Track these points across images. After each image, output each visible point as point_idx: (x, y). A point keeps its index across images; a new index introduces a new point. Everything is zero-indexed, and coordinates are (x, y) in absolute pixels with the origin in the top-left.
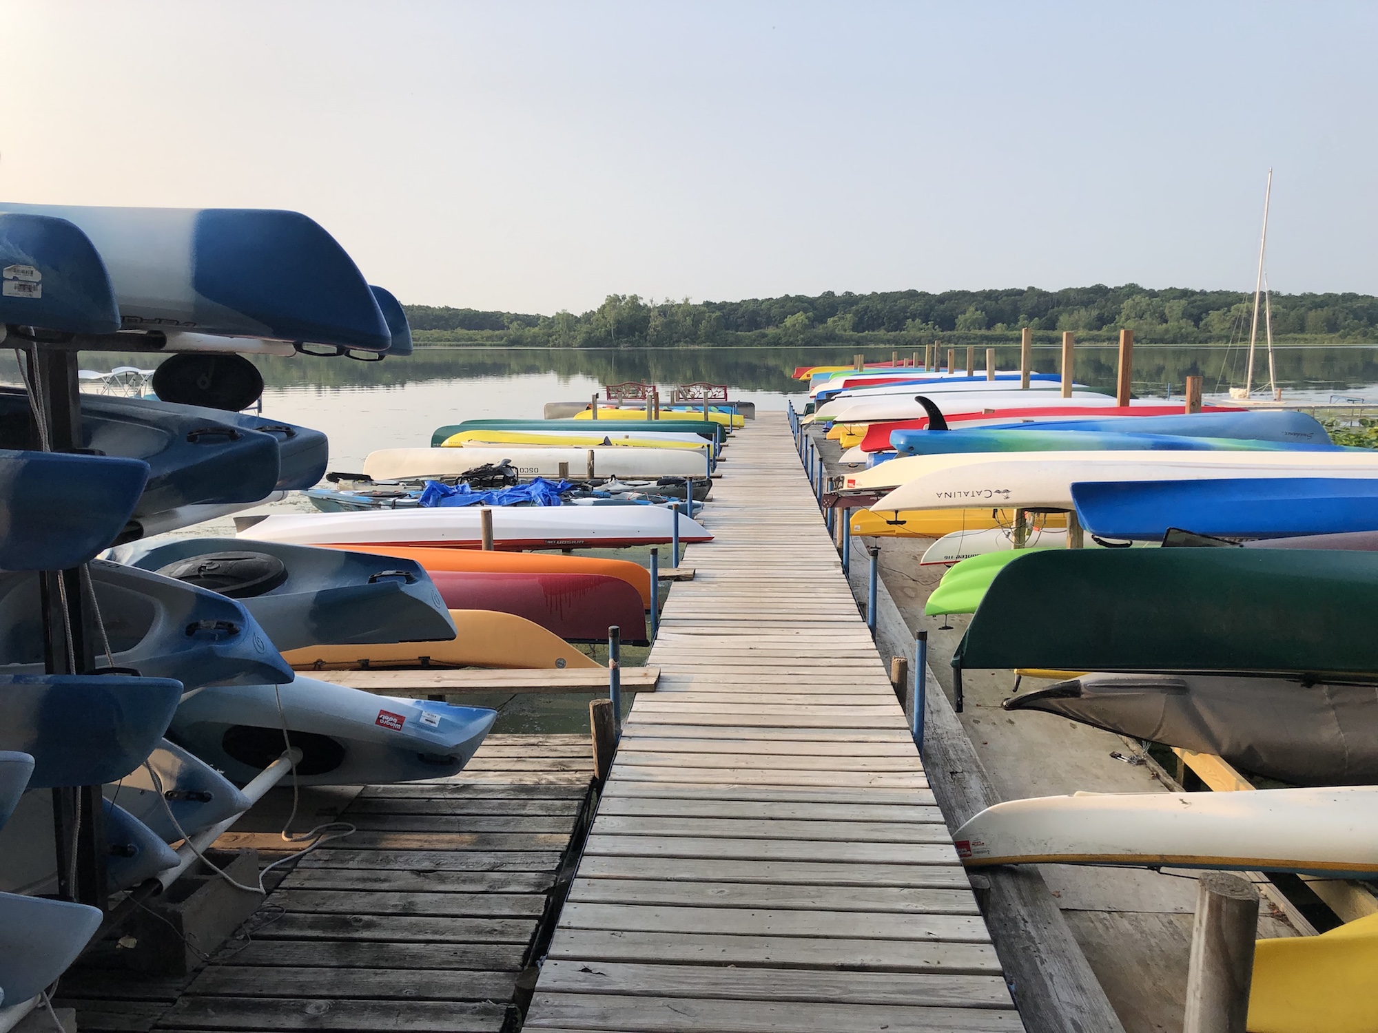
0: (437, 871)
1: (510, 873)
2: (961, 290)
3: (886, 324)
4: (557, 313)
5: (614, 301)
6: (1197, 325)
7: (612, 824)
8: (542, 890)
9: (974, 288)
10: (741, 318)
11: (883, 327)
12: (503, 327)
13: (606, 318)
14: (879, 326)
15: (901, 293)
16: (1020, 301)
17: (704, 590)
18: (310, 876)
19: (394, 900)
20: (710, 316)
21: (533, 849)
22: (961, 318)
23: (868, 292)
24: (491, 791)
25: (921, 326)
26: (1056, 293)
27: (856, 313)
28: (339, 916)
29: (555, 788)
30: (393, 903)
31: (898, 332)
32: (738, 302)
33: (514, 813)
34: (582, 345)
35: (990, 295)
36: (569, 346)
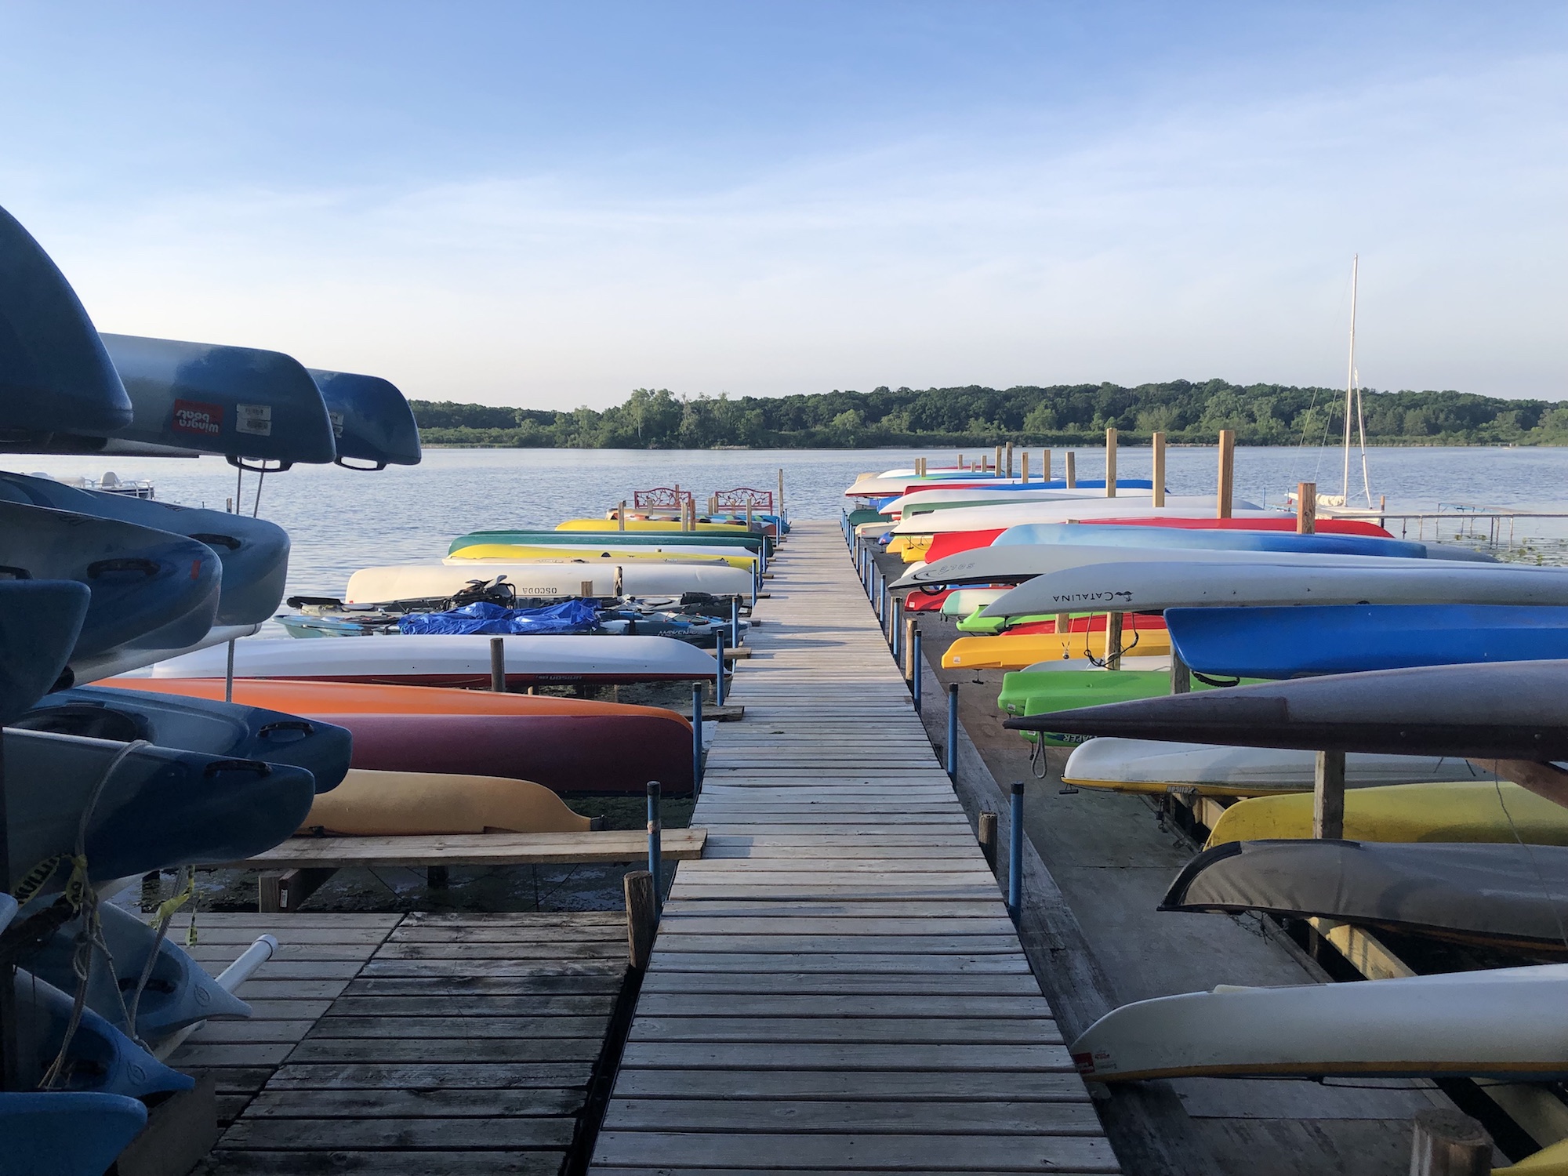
0: (440, 1089)
1: (531, 1091)
2: (1029, 385)
3: (947, 423)
4: (576, 409)
5: (641, 395)
6: (1288, 424)
7: (654, 1027)
8: (570, 1112)
9: (1043, 385)
10: (785, 415)
11: (943, 427)
12: (514, 425)
13: (629, 414)
14: (940, 425)
15: (962, 388)
16: (1095, 398)
17: (754, 732)
18: (281, 1100)
19: (387, 1130)
20: (749, 414)
21: (558, 1059)
22: (1029, 419)
23: (926, 389)
24: (506, 984)
25: (986, 426)
26: (1133, 389)
27: (912, 412)
28: (317, 1153)
29: (583, 980)
30: (386, 1134)
31: (960, 432)
32: (782, 398)
33: (534, 1013)
34: (604, 446)
35: (1060, 391)
36: (589, 446)
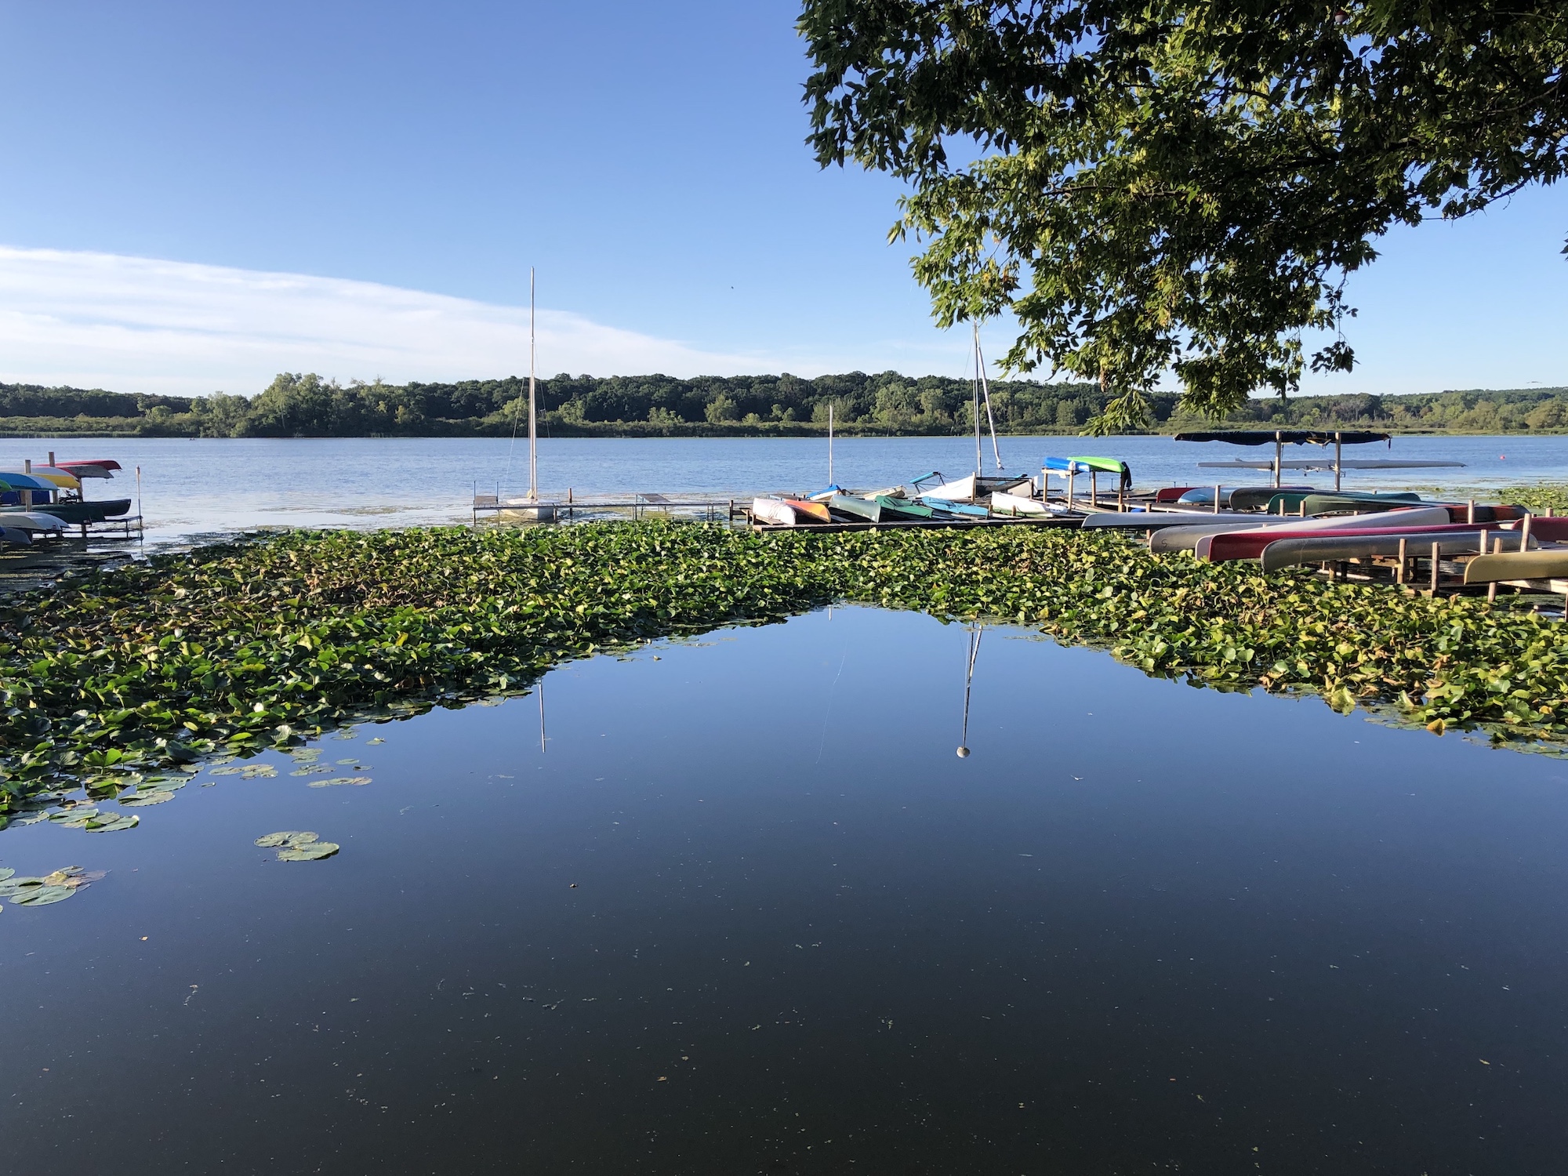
2: (711, 376)
3: (625, 412)
4: (210, 395)
5: (286, 382)
6: (951, 416)
9: (725, 377)
10: (456, 403)
12: (136, 413)
13: (271, 401)
15: (645, 377)
16: (774, 389)
20: (408, 400)
22: (710, 410)
23: (608, 376)
25: (665, 416)
26: (812, 381)
27: (592, 400)
32: (453, 384)
34: (242, 436)
36: (225, 436)
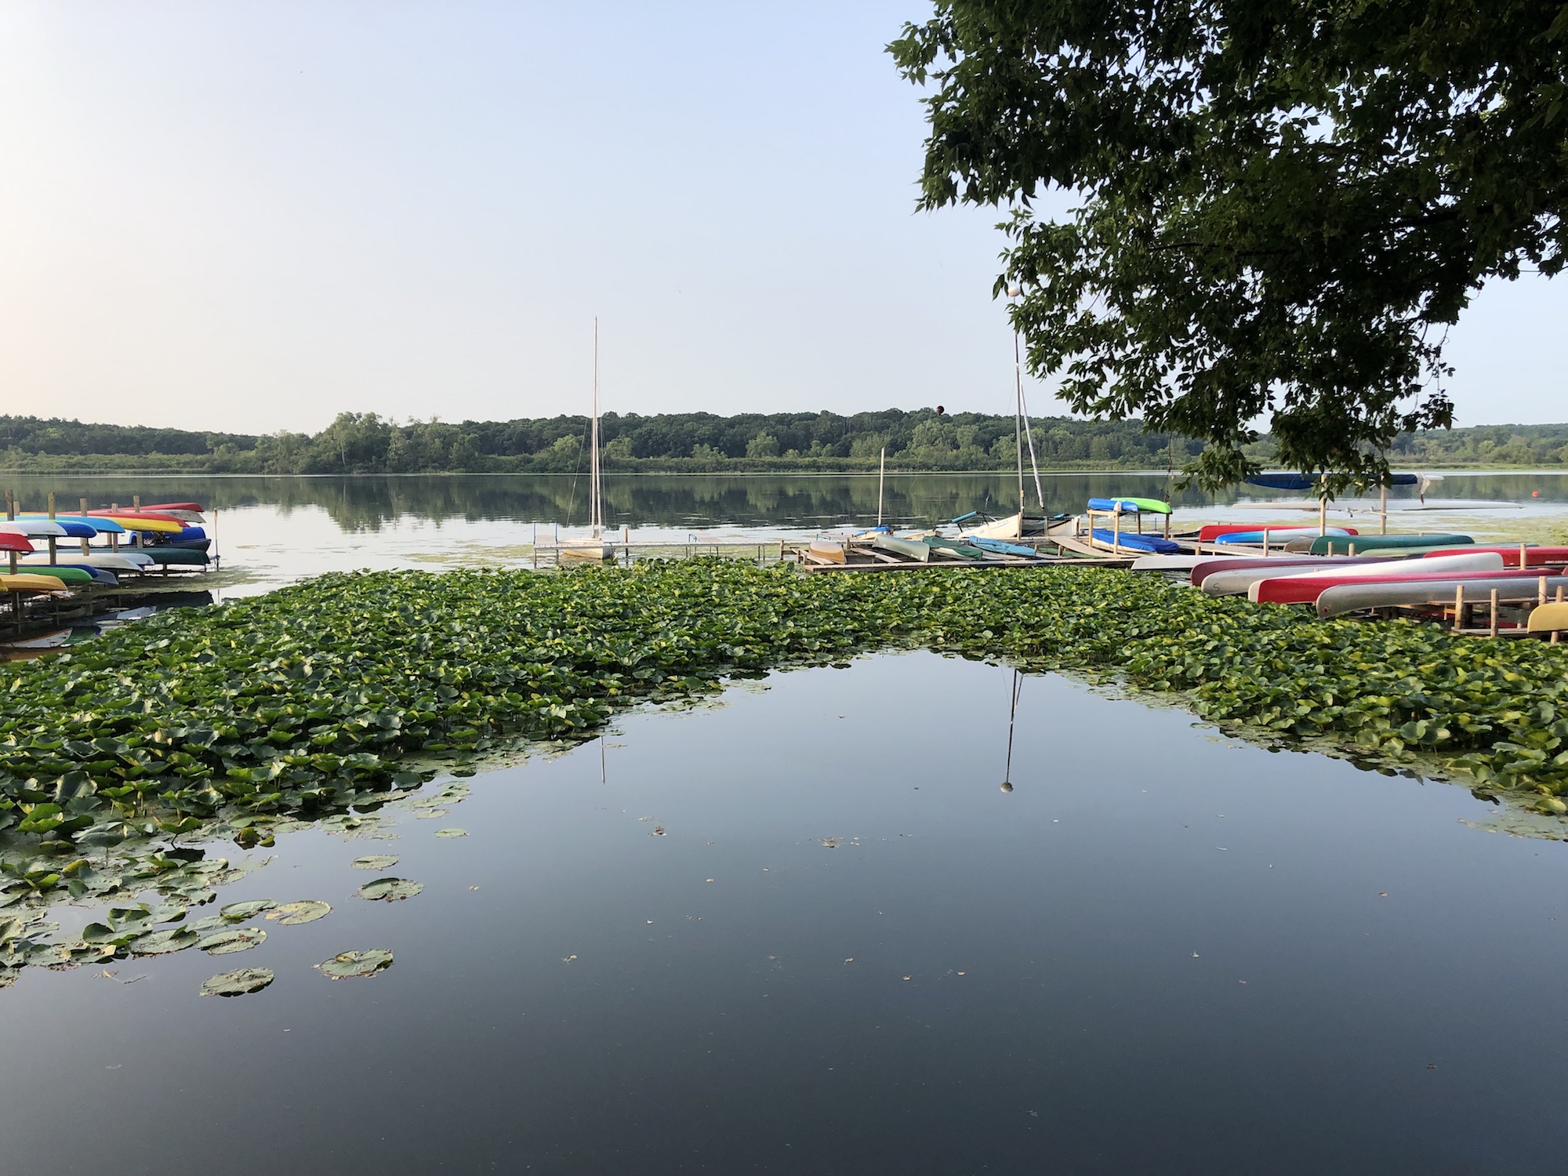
2: (752, 413)
5: (347, 420)
6: (986, 451)
9: (767, 412)
10: (508, 440)
11: (670, 453)
12: (208, 450)
13: (333, 439)
14: (665, 452)
15: (689, 415)
16: (813, 425)
20: (463, 438)
22: (752, 446)
23: (653, 415)
25: (706, 452)
26: (850, 418)
27: (638, 437)
31: (684, 458)
34: (304, 472)
35: (783, 419)
36: (288, 472)
